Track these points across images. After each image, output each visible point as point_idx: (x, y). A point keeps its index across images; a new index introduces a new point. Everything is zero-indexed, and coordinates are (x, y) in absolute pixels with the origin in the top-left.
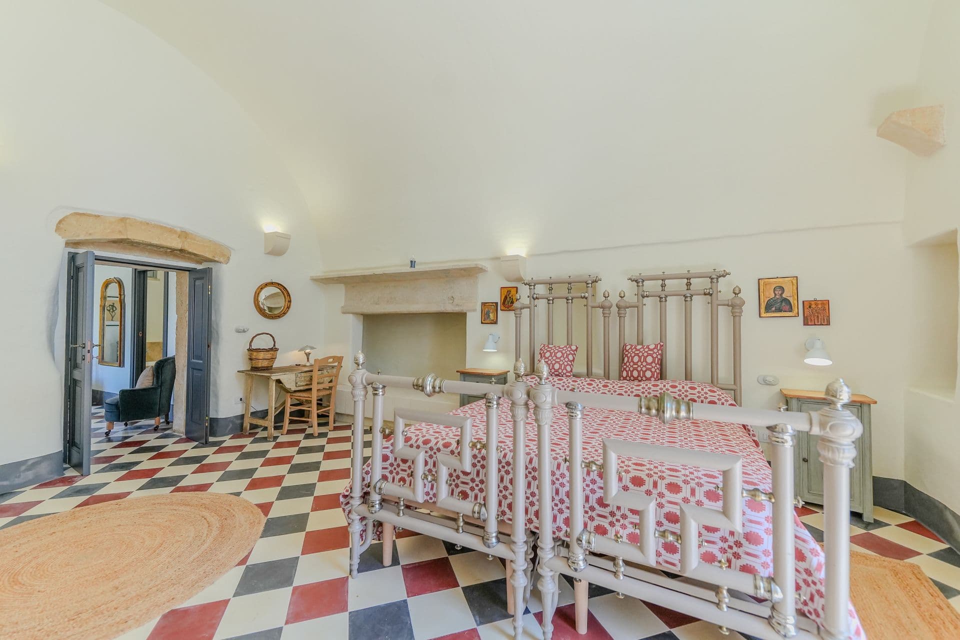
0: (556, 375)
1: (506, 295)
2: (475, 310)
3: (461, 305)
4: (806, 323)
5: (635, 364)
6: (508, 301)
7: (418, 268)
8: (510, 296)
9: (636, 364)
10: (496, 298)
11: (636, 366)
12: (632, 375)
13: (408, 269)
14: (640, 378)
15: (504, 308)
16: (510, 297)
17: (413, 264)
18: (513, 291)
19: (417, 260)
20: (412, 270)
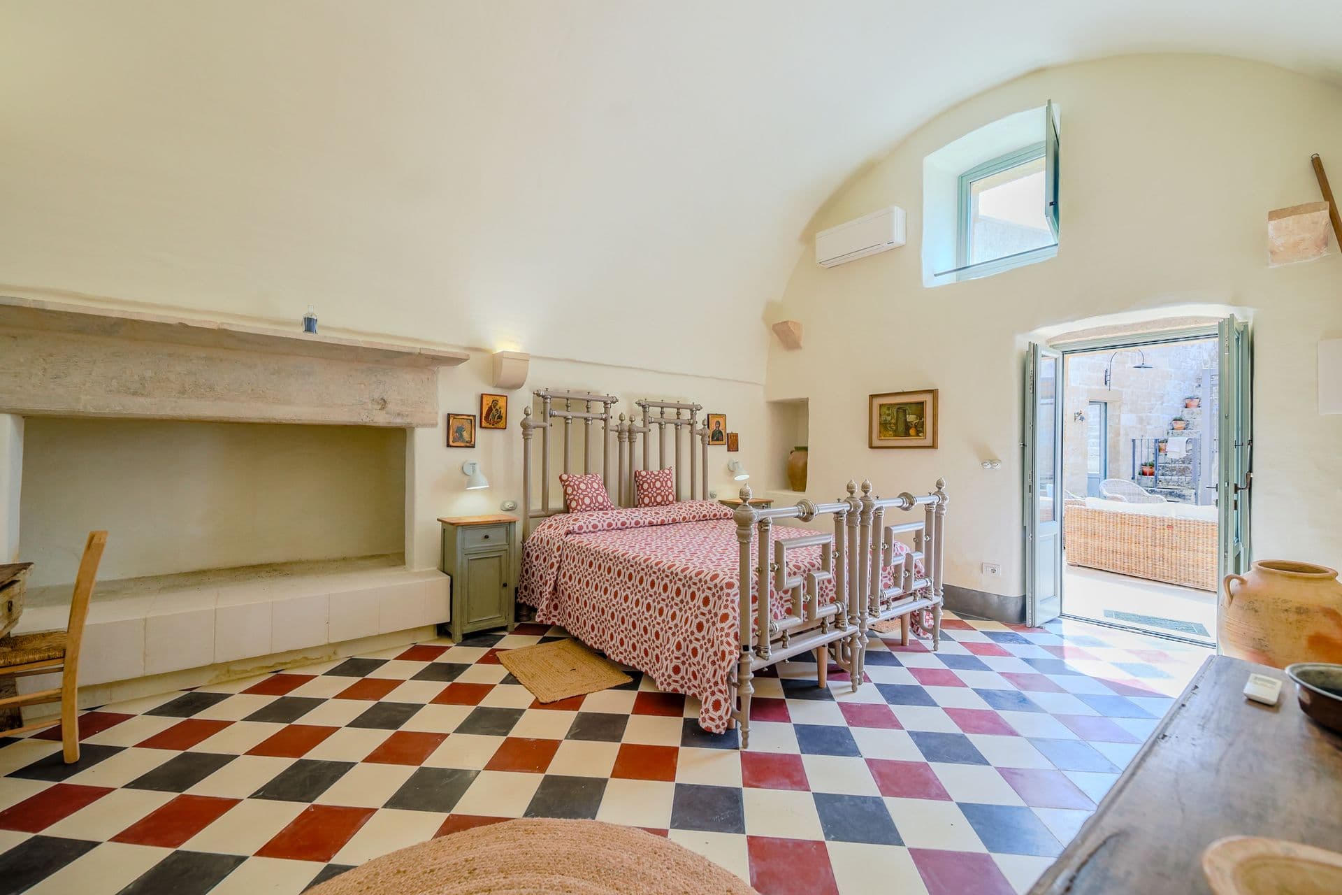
0: (602, 509)
1: (491, 406)
2: (434, 425)
3: (407, 415)
4: (729, 450)
5: (657, 489)
6: (493, 416)
7: (319, 336)
8: (497, 408)
9: (659, 489)
10: (472, 408)
11: (659, 491)
12: (655, 501)
13: (299, 333)
14: (663, 503)
15: (488, 425)
16: (497, 410)
17: (309, 324)
18: (501, 403)
19: (321, 320)
20: (309, 337)
